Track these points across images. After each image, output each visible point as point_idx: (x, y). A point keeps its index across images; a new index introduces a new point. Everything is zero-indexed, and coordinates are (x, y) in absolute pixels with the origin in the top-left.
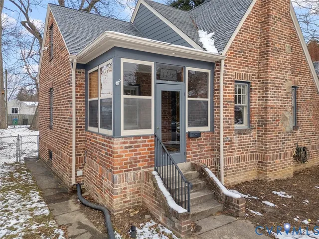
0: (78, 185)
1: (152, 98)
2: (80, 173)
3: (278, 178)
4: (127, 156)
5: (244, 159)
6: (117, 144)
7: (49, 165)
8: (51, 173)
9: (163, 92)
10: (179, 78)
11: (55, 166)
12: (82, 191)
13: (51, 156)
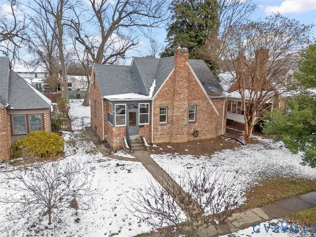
0: (105, 140)
1: (126, 115)
2: (106, 136)
3: (178, 142)
4: (117, 132)
5: (164, 134)
6: (114, 129)
7: (96, 132)
8: (96, 135)
9: (130, 113)
10: (136, 108)
11: (98, 132)
12: (106, 142)
13: (96, 128)
